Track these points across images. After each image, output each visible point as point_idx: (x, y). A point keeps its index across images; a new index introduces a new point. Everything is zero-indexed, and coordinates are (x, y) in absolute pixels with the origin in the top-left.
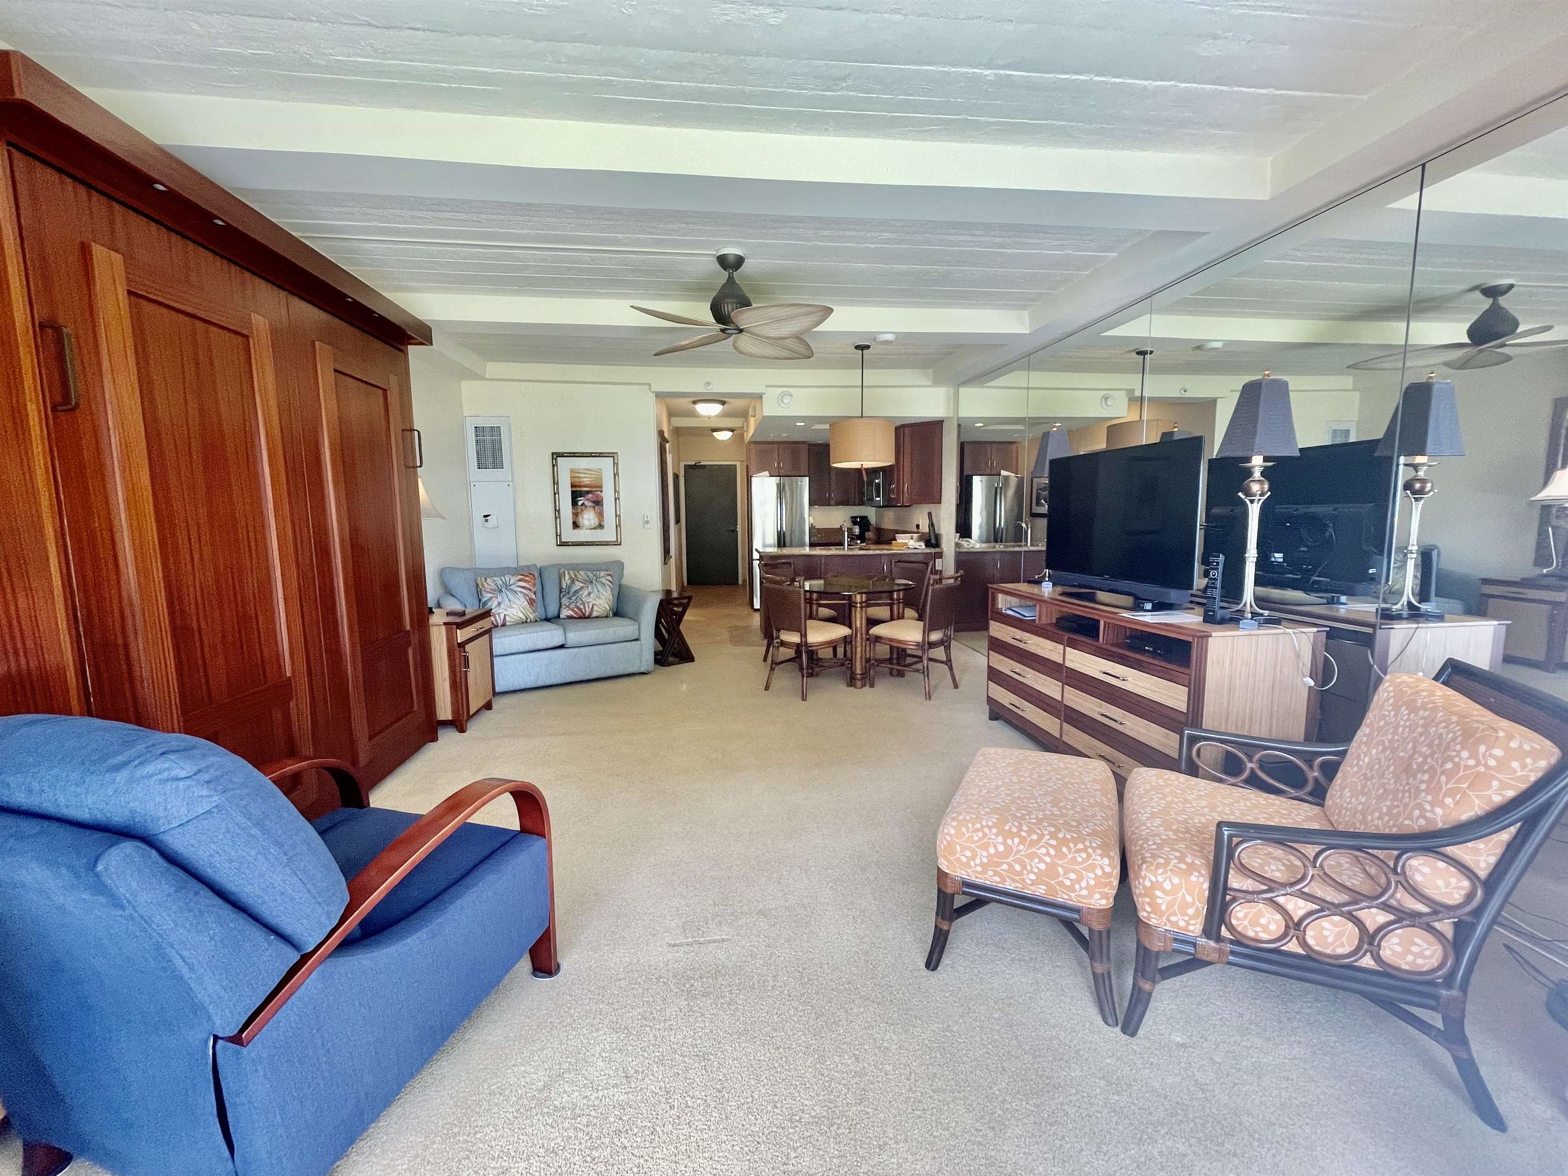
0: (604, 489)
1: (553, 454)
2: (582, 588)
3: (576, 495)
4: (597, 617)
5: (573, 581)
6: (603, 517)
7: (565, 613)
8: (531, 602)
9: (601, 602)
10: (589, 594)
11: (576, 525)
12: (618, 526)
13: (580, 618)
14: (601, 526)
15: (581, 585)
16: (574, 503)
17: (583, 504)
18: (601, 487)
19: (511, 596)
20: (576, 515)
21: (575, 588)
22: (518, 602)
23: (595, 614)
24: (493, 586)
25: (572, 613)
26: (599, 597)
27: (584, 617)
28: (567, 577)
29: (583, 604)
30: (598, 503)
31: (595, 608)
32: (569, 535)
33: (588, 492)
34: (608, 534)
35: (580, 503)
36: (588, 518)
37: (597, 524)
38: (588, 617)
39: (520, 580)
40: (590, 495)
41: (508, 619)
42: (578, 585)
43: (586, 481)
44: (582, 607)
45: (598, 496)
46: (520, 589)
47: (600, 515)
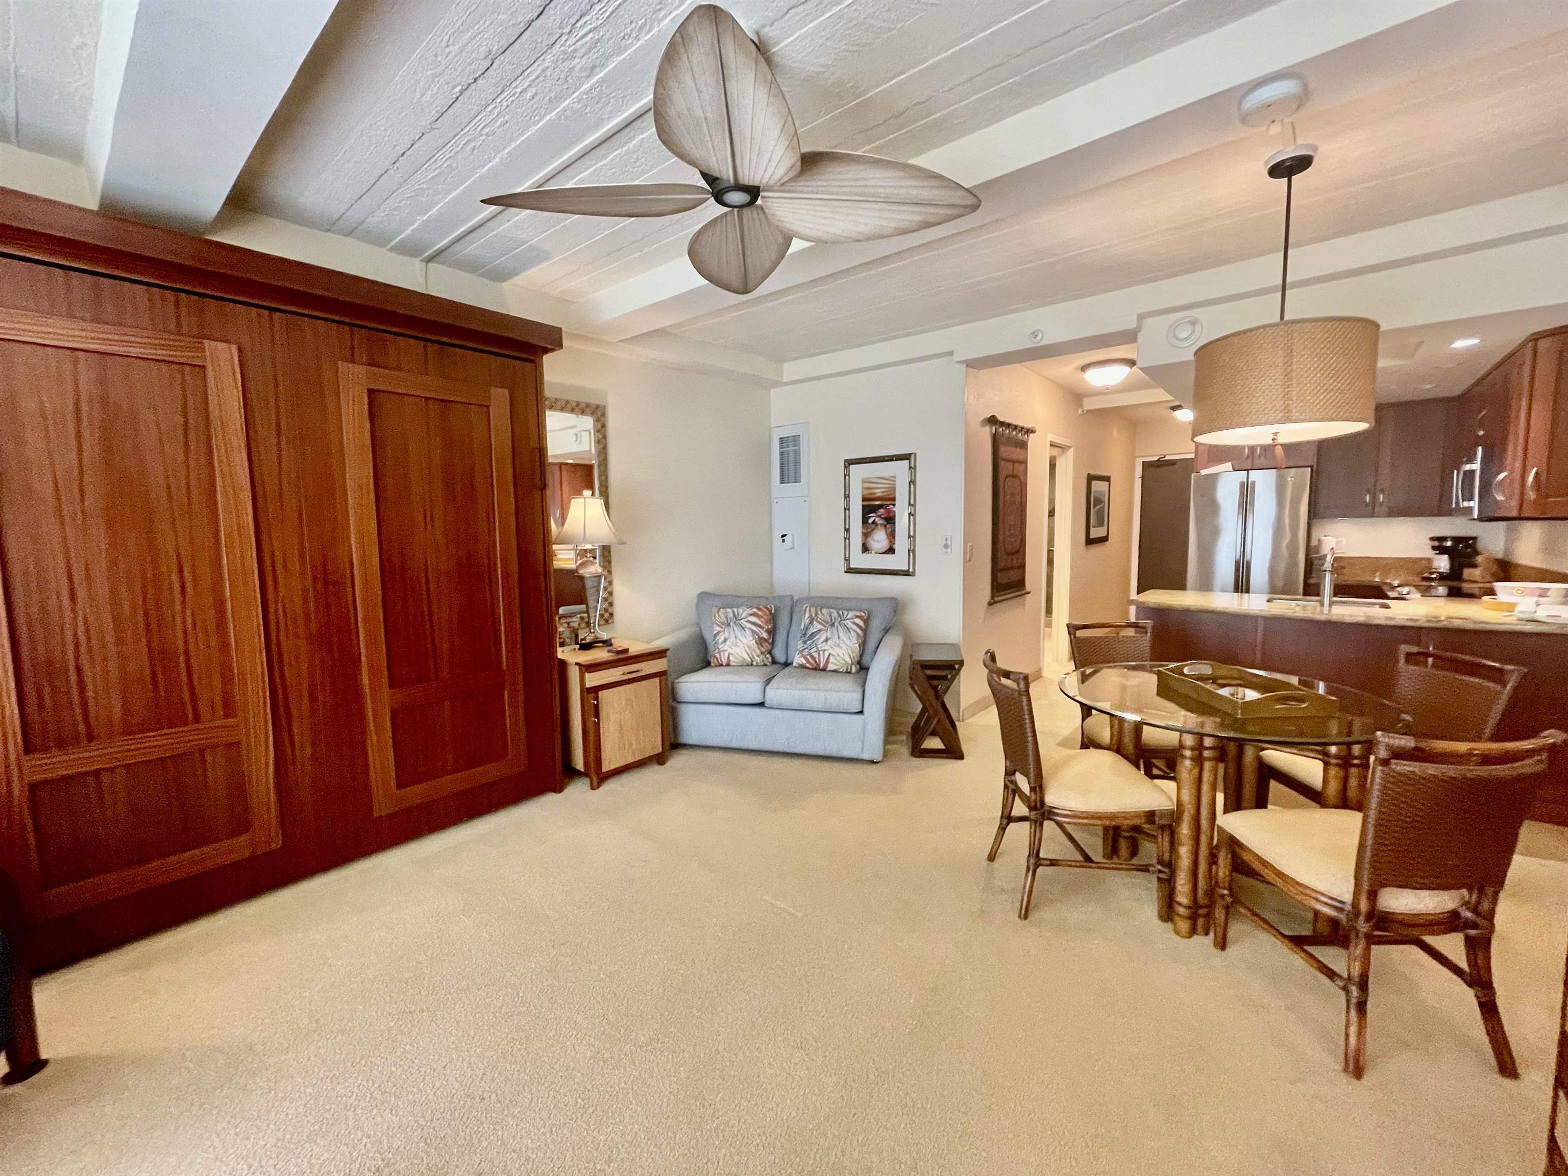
0: (897, 502)
1: (846, 461)
2: (820, 631)
3: (868, 510)
4: (835, 671)
5: (811, 622)
6: (894, 538)
7: (798, 660)
8: (760, 641)
9: (840, 652)
10: (827, 640)
11: (865, 549)
12: (912, 551)
13: (815, 669)
14: (891, 550)
15: (820, 627)
16: (865, 521)
17: (874, 522)
18: (894, 499)
19: (738, 633)
20: (866, 535)
21: (812, 630)
22: (745, 641)
23: (831, 667)
24: (723, 619)
25: (804, 662)
26: (838, 646)
27: (818, 669)
28: (807, 615)
29: (818, 652)
30: (890, 520)
31: (831, 659)
32: (859, 560)
33: (880, 507)
34: (898, 561)
35: (871, 520)
36: (879, 539)
37: (888, 547)
38: (824, 670)
39: (753, 615)
40: (882, 511)
41: (731, 658)
42: (817, 626)
43: (878, 493)
44: (816, 655)
45: (889, 511)
46: (749, 625)
47: (892, 536)
